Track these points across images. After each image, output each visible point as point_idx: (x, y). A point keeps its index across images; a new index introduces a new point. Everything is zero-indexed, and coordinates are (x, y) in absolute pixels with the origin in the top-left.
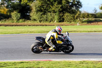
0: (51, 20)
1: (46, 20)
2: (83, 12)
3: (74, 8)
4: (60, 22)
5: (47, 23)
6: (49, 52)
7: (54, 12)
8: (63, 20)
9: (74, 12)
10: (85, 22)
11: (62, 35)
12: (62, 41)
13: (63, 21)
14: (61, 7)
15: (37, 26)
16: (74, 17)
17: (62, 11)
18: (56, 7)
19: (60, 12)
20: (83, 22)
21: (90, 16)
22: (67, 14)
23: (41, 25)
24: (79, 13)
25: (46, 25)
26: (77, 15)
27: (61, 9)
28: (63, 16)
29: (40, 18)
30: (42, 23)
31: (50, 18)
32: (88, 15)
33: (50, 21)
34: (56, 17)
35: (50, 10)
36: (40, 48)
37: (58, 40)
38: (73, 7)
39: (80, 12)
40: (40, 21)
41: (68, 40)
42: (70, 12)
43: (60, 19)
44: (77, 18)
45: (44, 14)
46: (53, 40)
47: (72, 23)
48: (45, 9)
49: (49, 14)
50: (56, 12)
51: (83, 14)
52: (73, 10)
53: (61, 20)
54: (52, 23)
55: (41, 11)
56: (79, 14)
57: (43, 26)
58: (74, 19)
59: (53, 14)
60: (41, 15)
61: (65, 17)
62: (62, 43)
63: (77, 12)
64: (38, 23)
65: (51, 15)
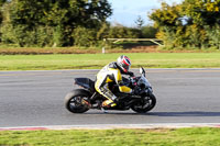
0: (46, 42)
1: (35, 43)
2: (113, 25)
3: (95, 17)
4: (65, 45)
5: (36, 49)
6: (103, 110)
7: (53, 24)
8: (71, 43)
9: (94, 26)
10: (118, 45)
11: (131, 74)
12: (131, 86)
13: (72, 45)
14: (68, 15)
15: (14, 54)
16: (95, 35)
17: (69, 23)
18: (56, 13)
19: (65, 24)
20: (114, 46)
21: (129, 33)
22: (79, 29)
23: (23, 53)
24: (104, 26)
25: (35, 53)
26: (102, 30)
27: (67, 19)
28: (70, 33)
29: (22, 38)
30: (25, 48)
31: (43, 37)
32: (125, 32)
33: (44, 45)
34: (57, 36)
35: (43, 19)
36: (84, 101)
37: (121, 85)
38: (92, 13)
39: (108, 25)
40: (22, 45)
41: (143, 86)
42: (86, 26)
43: (64, 39)
44: (101, 38)
45: (30, 29)
46: (112, 85)
47: (91, 47)
48: (32, 19)
49: (41, 28)
50: (56, 25)
51: (115, 29)
52: (92, 21)
53: (68, 42)
54: (46, 47)
55: (23, 21)
56: (105, 30)
57: (28, 54)
58: (96, 40)
59: (50, 30)
60: (24, 31)
61: (75, 35)
62: (131, 91)
63: (101, 26)
64: (16, 47)
65: (45, 30)
